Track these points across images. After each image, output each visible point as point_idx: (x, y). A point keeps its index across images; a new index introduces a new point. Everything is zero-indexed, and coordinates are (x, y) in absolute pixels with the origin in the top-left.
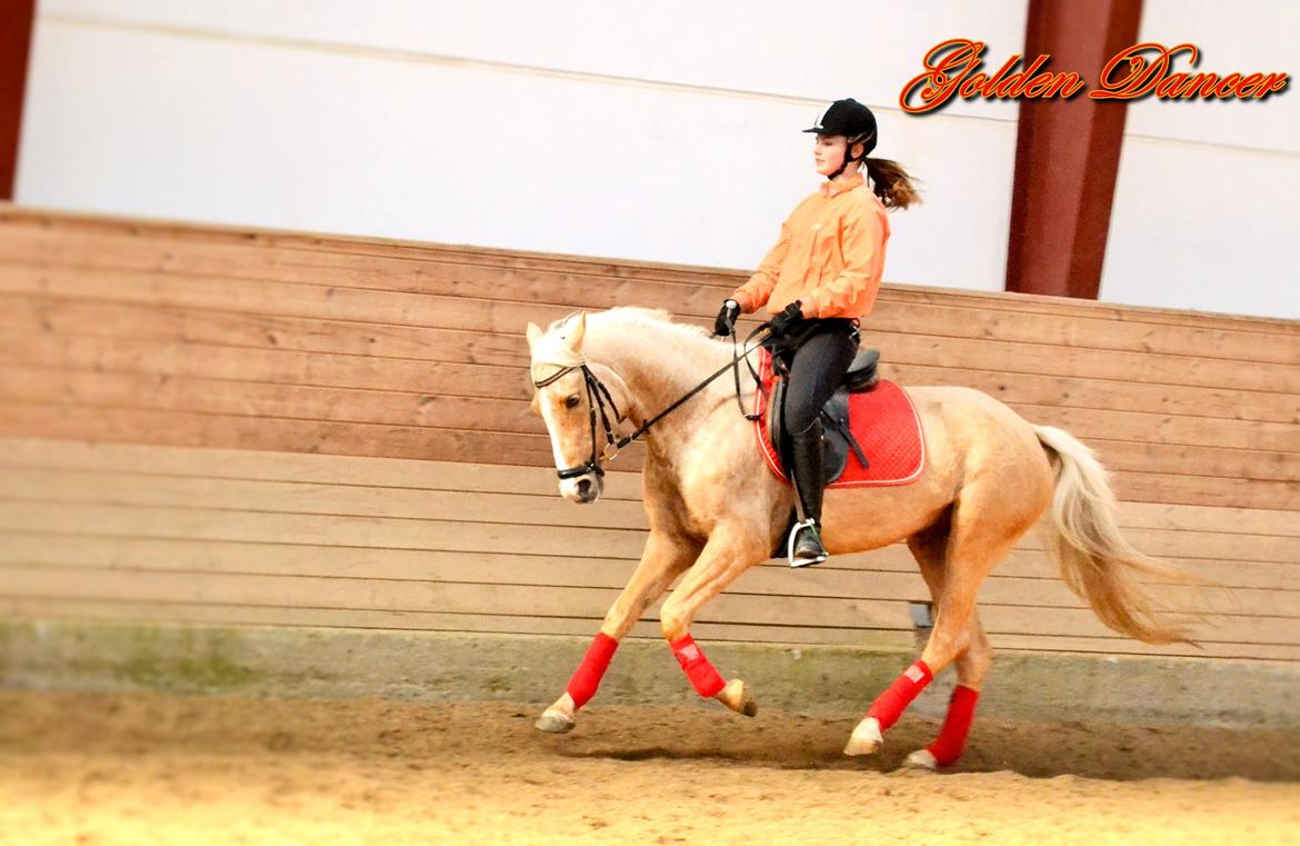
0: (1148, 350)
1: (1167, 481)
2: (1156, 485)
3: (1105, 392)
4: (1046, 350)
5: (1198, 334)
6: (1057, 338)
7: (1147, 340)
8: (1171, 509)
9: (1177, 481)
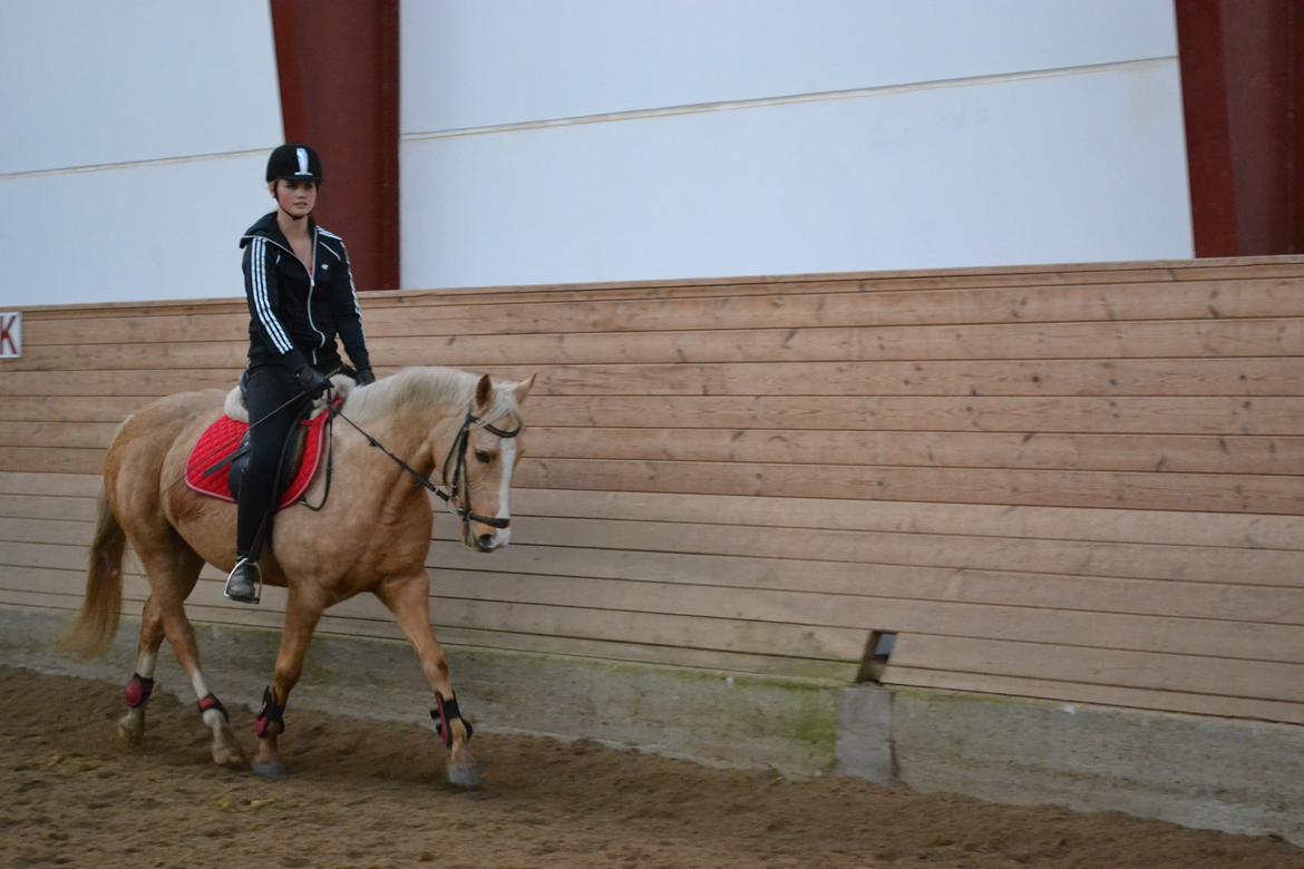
0: (1216, 315)
1: (1253, 484)
2: (1239, 490)
3: (1161, 374)
4: (1085, 329)
5: (1283, 287)
6: (1100, 313)
7: (1213, 303)
8: (1257, 521)
9: (1270, 484)
